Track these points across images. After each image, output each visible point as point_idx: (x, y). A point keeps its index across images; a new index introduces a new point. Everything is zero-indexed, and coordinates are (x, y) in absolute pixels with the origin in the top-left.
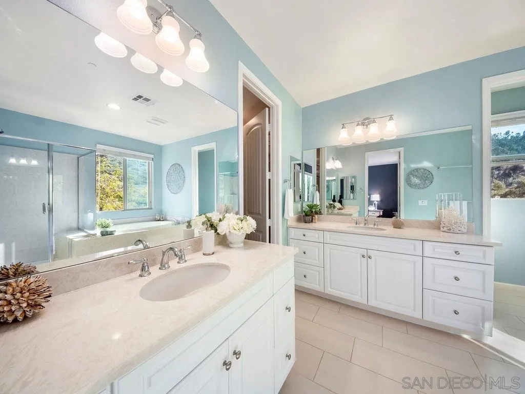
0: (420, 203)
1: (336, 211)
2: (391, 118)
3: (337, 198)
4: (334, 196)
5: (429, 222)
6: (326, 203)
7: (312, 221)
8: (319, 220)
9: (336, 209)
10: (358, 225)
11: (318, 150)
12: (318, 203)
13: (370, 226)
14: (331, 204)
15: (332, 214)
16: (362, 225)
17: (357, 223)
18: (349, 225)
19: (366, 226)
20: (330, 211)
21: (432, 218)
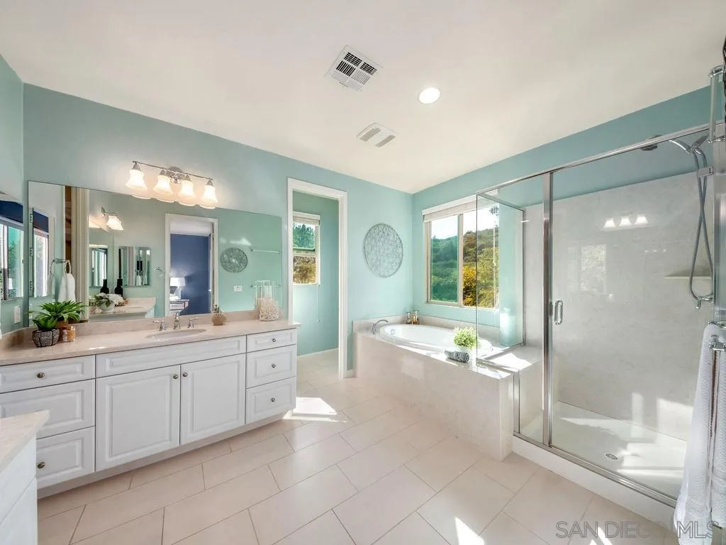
0: (235, 289)
1: (112, 310)
2: (210, 183)
3: (113, 285)
4: (105, 282)
5: (250, 313)
6: (89, 297)
7: (60, 340)
8: (79, 335)
9: (112, 306)
10: (163, 331)
11: (68, 189)
12: (73, 299)
13: (182, 328)
14: (102, 298)
15: (104, 317)
16: (170, 329)
17: (161, 328)
18: (147, 333)
19: (178, 329)
20: (98, 311)
21: (251, 308)
